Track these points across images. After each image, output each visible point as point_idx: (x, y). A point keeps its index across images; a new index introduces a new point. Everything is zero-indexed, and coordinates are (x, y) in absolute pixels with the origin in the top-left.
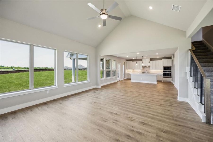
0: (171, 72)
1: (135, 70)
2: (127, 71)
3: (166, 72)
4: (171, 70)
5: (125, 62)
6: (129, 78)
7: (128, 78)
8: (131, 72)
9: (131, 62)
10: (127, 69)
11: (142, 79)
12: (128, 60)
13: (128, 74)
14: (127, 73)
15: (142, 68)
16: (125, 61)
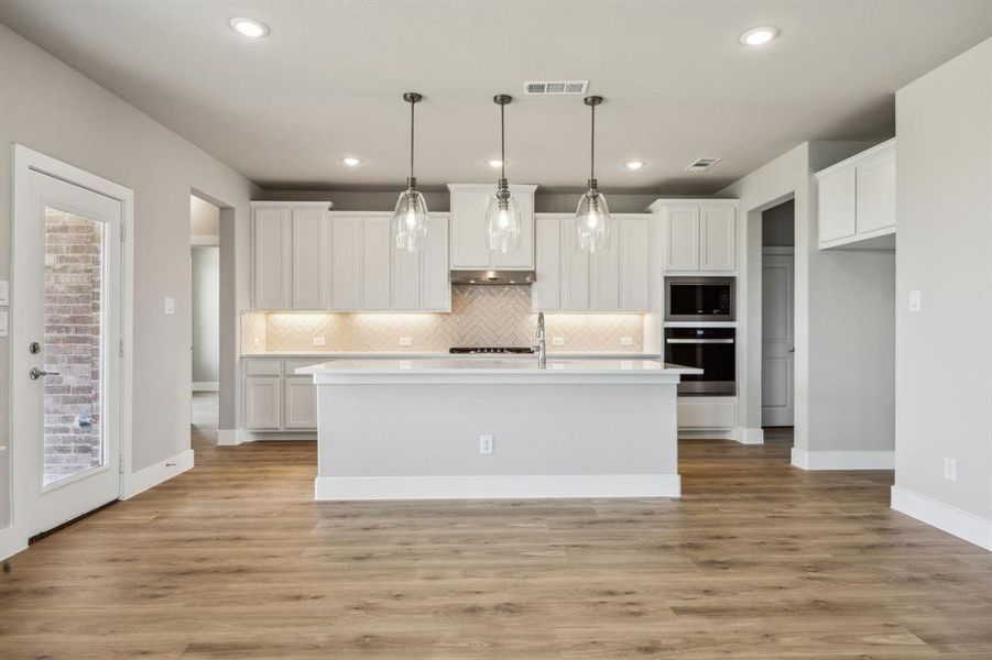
0: (731, 333)
1: (371, 320)
2: (258, 333)
3: (690, 333)
4: (732, 319)
5: (225, 211)
6: (295, 422)
7: (277, 424)
8: (319, 341)
9: (318, 211)
10: (254, 306)
11: (484, 444)
12: (268, 190)
13: (276, 367)
14: (253, 367)
15: (443, 295)
16: (234, 194)
